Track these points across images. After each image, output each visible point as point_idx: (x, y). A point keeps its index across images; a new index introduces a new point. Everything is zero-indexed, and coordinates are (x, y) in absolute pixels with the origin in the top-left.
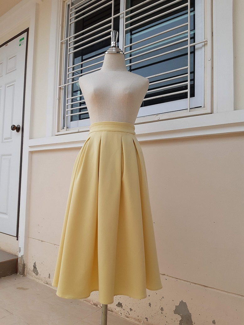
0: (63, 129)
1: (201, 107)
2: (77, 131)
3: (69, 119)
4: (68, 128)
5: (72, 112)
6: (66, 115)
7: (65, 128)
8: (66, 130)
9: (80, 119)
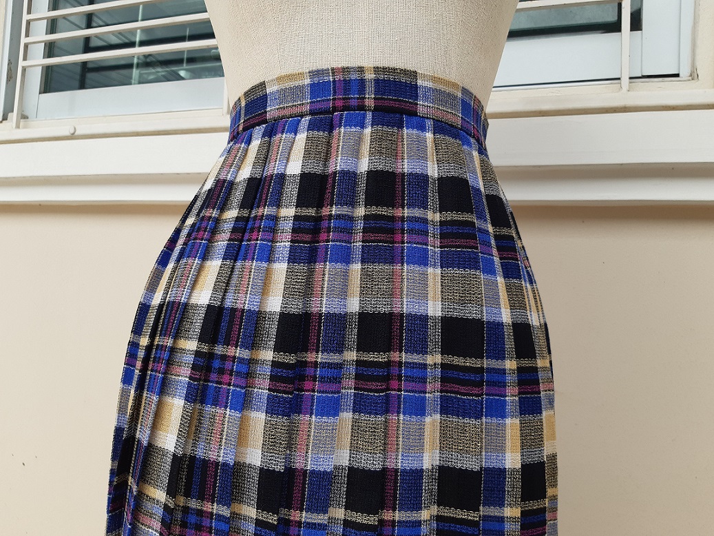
0: (5, 118)
1: (677, 75)
2: (67, 133)
3: (36, 78)
4: (25, 117)
5: (51, 49)
6: (21, 63)
7: (13, 116)
8: (18, 127)
9: (82, 86)
